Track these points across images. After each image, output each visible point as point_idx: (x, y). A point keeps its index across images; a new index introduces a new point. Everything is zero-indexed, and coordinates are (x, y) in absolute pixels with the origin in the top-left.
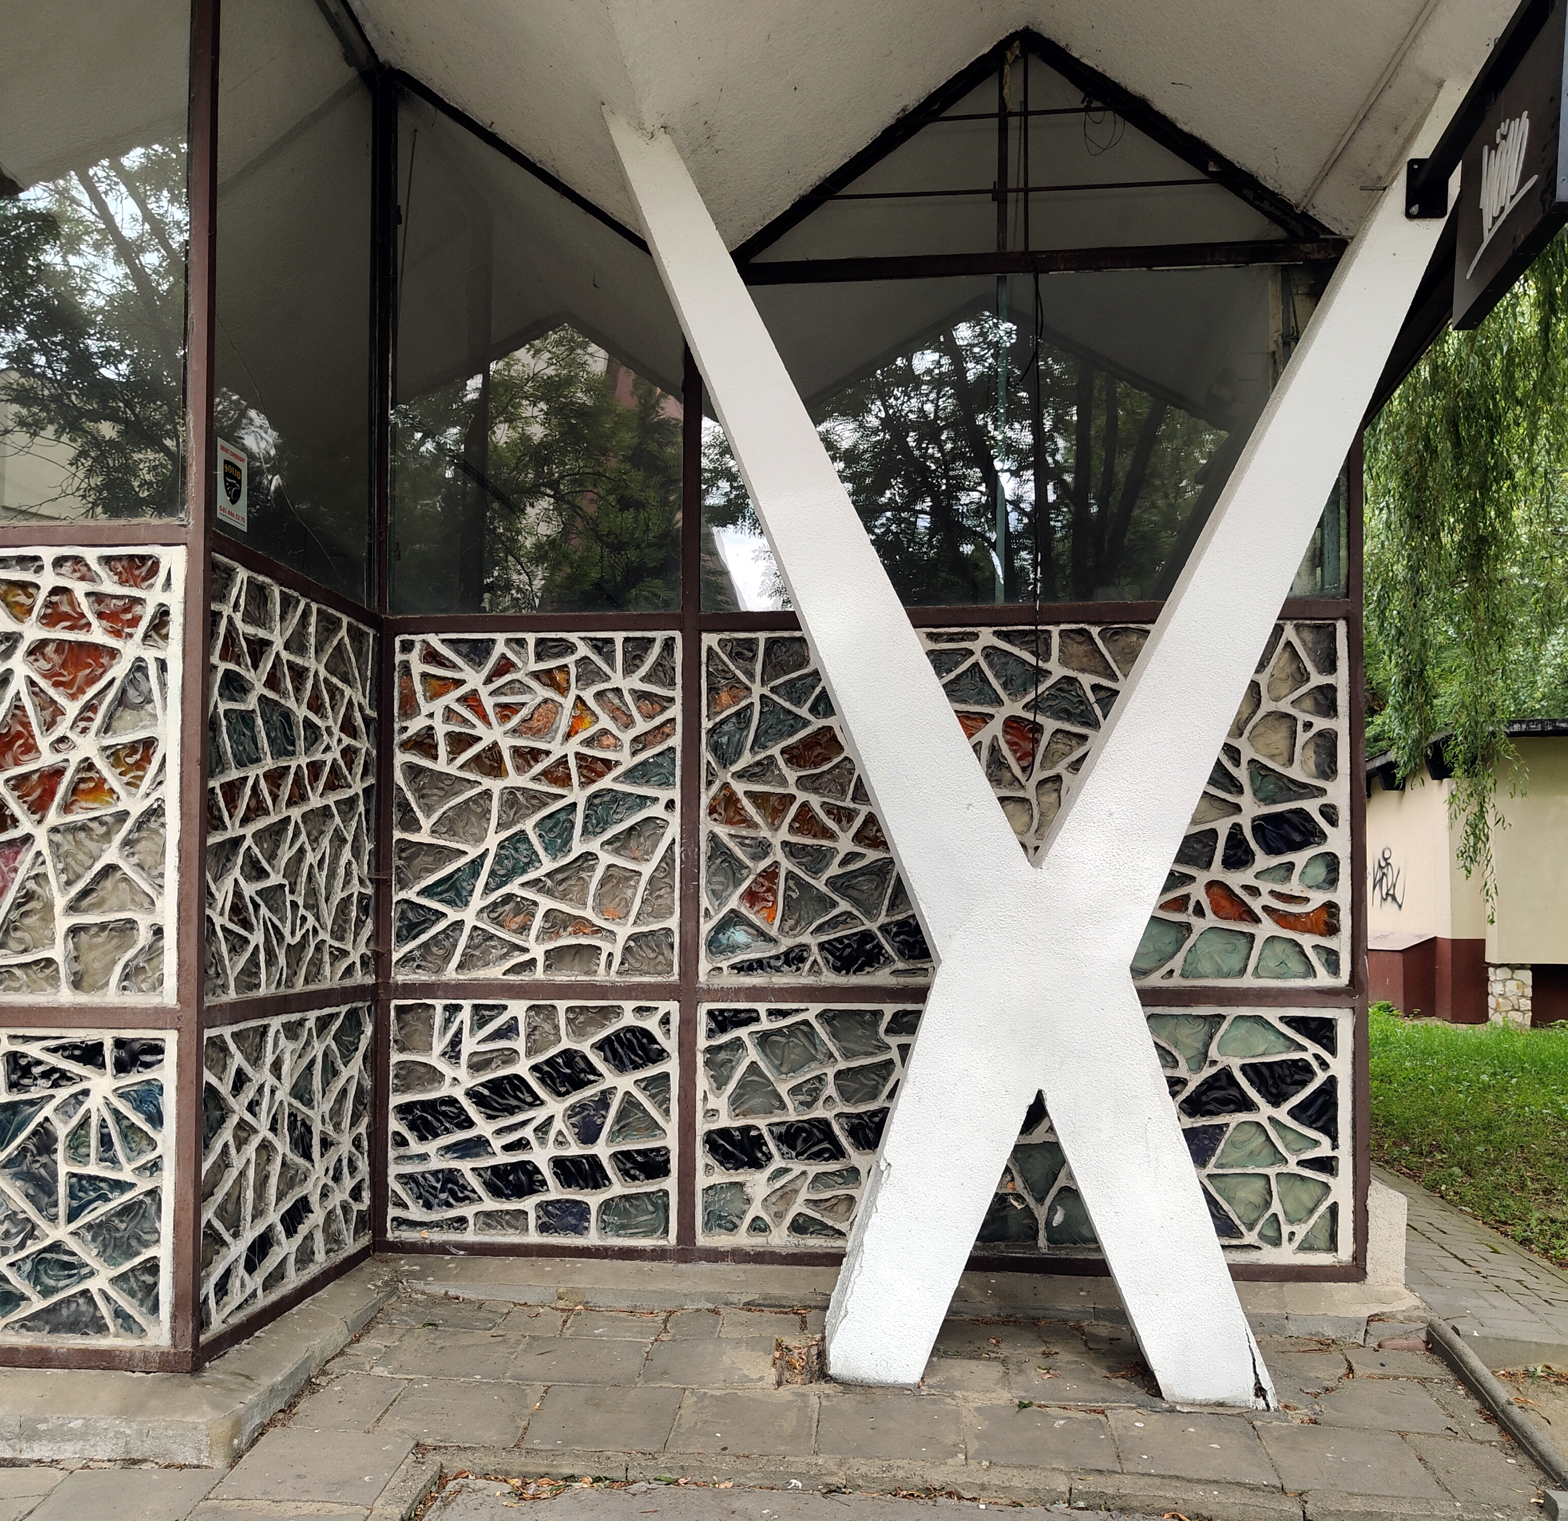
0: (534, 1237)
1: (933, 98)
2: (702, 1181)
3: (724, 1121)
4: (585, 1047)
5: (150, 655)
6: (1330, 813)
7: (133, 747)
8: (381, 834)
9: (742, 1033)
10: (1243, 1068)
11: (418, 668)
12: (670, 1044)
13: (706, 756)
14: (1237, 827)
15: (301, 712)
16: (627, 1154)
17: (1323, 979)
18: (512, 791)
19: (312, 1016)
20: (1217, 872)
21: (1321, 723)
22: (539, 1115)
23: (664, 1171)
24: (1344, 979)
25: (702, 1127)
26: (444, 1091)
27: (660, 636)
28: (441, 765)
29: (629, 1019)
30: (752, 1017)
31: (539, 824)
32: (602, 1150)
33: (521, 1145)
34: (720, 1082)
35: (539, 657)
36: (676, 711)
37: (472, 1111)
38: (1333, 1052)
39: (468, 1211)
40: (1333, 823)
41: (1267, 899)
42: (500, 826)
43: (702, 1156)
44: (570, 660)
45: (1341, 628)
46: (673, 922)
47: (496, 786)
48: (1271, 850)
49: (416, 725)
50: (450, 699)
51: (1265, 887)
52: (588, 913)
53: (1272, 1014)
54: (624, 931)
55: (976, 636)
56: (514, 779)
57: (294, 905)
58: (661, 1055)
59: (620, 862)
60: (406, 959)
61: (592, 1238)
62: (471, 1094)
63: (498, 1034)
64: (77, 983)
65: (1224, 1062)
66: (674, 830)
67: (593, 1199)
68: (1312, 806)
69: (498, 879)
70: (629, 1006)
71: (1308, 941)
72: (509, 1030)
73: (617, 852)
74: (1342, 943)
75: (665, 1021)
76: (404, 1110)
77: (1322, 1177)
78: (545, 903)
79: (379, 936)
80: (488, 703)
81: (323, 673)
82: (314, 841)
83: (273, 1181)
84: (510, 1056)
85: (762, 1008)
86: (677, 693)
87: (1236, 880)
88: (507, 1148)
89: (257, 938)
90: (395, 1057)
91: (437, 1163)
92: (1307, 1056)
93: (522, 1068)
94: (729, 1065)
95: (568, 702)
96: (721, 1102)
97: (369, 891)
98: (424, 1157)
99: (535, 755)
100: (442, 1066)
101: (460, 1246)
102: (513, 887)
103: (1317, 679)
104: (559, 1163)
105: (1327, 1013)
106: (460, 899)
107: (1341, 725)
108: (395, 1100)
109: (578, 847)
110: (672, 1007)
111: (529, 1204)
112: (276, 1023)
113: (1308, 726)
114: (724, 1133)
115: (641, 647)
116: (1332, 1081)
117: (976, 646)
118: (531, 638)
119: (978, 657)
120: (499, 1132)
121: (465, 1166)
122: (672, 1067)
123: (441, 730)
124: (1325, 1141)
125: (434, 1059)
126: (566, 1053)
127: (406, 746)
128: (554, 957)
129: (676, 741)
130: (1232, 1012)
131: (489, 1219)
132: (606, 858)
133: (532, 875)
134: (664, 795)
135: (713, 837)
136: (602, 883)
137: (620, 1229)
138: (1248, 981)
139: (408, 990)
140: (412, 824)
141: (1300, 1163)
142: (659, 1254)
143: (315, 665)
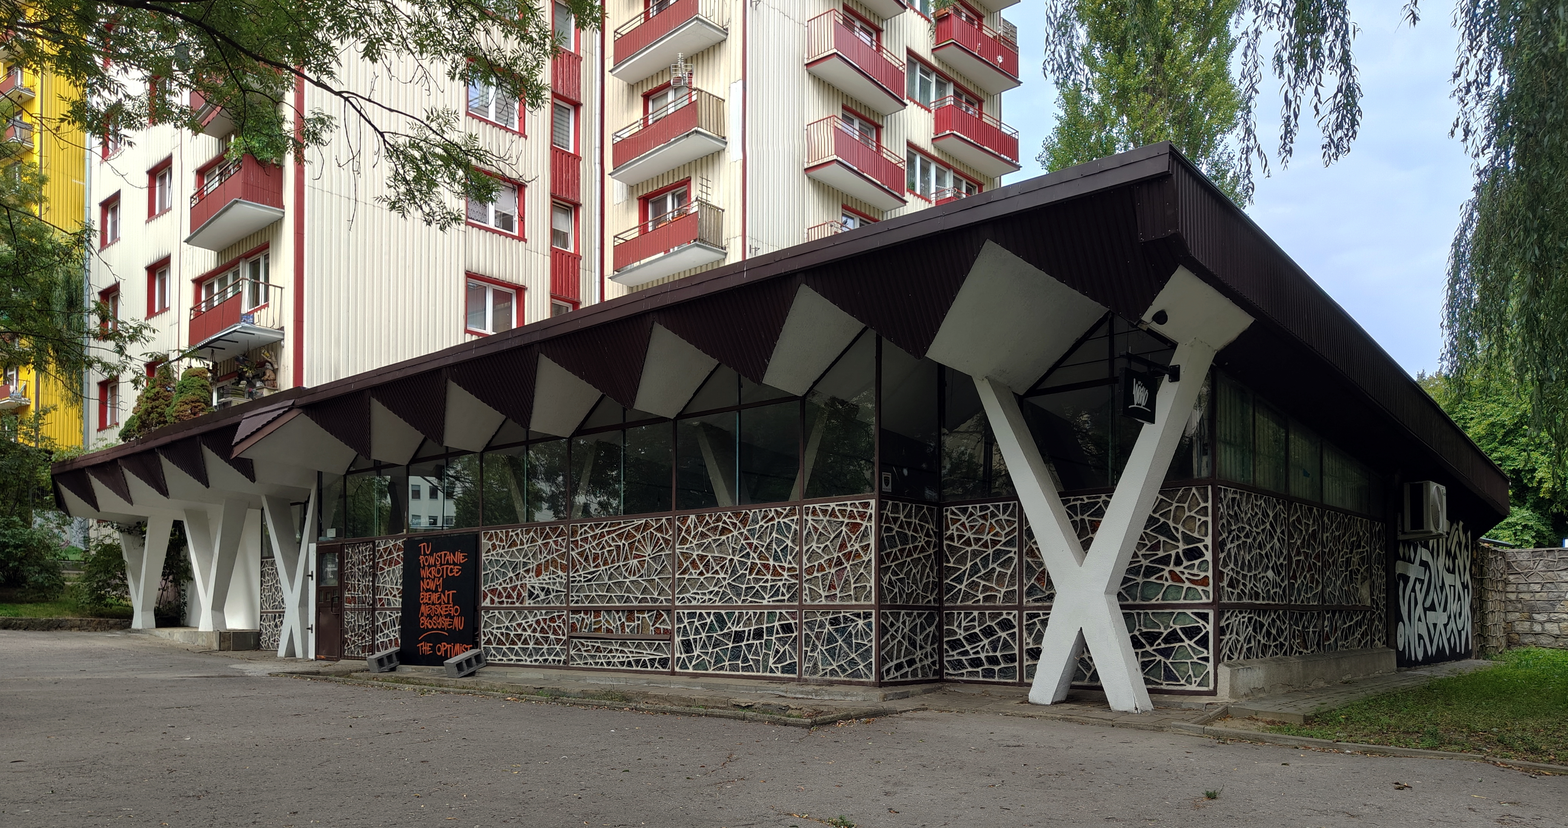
0: (981, 679)
1: (1086, 333)
2: (1025, 663)
3: (1031, 646)
4: (993, 624)
5: (868, 525)
6: (1206, 547)
7: (866, 546)
8: (940, 564)
9: (1036, 620)
10: (1181, 629)
11: (949, 516)
12: (1016, 623)
13: (1025, 537)
14: (1178, 553)
15: (910, 533)
16: (1005, 655)
17: (1204, 600)
18: (973, 551)
19: (915, 613)
20: (1171, 567)
21: (1203, 519)
22: (982, 644)
23: (1014, 660)
24: (1211, 600)
25: (1025, 648)
26: (958, 637)
27: (1012, 503)
28: (956, 544)
29: (1005, 616)
30: (1038, 615)
31: (981, 559)
32: (998, 654)
33: (977, 652)
34: (1030, 634)
35: (981, 511)
36: (1016, 525)
37: (965, 643)
38: (1208, 623)
39: (964, 671)
40: (1207, 550)
41: (1187, 575)
42: (971, 561)
43: (1025, 657)
44: (988, 511)
45: (1210, 488)
46: (1016, 587)
47: (969, 549)
48: (1189, 560)
49: (949, 533)
50: (957, 525)
51: (1186, 571)
52: (994, 585)
53: (1189, 612)
54: (1003, 590)
55: (1100, 497)
56: (974, 547)
57: (908, 583)
58: (1014, 627)
59: (1002, 570)
60: (948, 600)
61: (996, 679)
62: (964, 637)
63: (971, 621)
64: (856, 600)
65: (1175, 626)
66: (1016, 561)
67: (997, 668)
68: (1200, 545)
69: (970, 576)
70: (1005, 612)
71: (1199, 588)
72: (973, 620)
73: (1002, 567)
74: (1210, 588)
75: (1014, 617)
76: (948, 642)
77: (1205, 663)
78: (983, 583)
79: (940, 594)
80: (967, 525)
81: (917, 522)
82: (916, 567)
83: (903, 651)
84: (974, 627)
85: (1041, 612)
86: (1017, 520)
87: (1177, 570)
88: (974, 653)
89: (896, 590)
90: (945, 627)
91: (956, 658)
92: (1200, 625)
93: (977, 630)
94: (1033, 629)
95: (988, 524)
96: (1030, 640)
97: (937, 580)
98: (953, 656)
99: (980, 539)
100: (957, 630)
101: (962, 681)
102: (974, 578)
103: (1203, 505)
104: (987, 658)
105: (1206, 611)
106: (961, 583)
107: (1209, 519)
108: (946, 639)
109: (991, 567)
110: (1016, 612)
111: (980, 669)
112: (903, 612)
113: (1199, 520)
114: (1031, 649)
115: (1007, 506)
116: (1207, 632)
117: (1100, 500)
118: (978, 506)
119: (1101, 503)
120: (972, 649)
121: (963, 658)
122: (1016, 630)
123: (955, 534)
124: (1206, 651)
125: (955, 628)
126: (989, 626)
127: (947, 539)
128: (986, 599)
129: (1016, 534)
130: (1177, 611)
131: (970, 673)
132: (998, 569)
133: (979, 575)
134: (1013, 550)
135: (1027, 562)
136: (998, 576)
137: (1005, 677)
138: (1182, 601)
139: (948, 608)
140: (949, 562)
141: (1198, 659)
142: (1013, 684)
143: (915, 521)
